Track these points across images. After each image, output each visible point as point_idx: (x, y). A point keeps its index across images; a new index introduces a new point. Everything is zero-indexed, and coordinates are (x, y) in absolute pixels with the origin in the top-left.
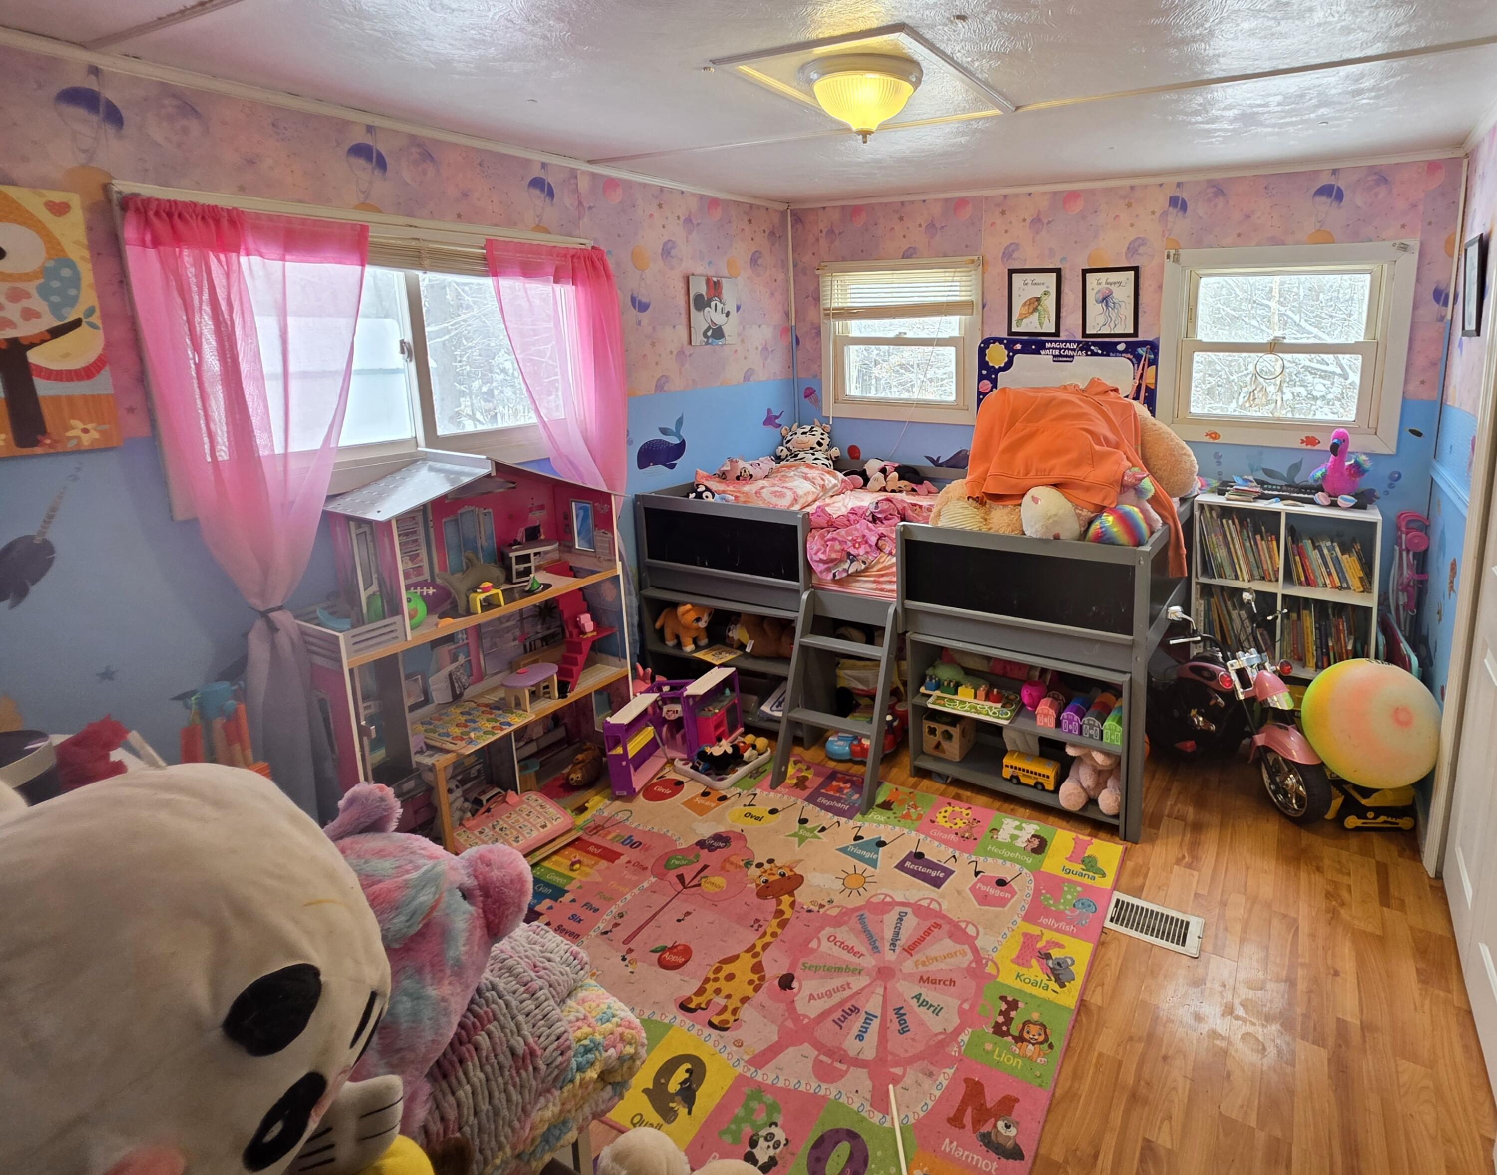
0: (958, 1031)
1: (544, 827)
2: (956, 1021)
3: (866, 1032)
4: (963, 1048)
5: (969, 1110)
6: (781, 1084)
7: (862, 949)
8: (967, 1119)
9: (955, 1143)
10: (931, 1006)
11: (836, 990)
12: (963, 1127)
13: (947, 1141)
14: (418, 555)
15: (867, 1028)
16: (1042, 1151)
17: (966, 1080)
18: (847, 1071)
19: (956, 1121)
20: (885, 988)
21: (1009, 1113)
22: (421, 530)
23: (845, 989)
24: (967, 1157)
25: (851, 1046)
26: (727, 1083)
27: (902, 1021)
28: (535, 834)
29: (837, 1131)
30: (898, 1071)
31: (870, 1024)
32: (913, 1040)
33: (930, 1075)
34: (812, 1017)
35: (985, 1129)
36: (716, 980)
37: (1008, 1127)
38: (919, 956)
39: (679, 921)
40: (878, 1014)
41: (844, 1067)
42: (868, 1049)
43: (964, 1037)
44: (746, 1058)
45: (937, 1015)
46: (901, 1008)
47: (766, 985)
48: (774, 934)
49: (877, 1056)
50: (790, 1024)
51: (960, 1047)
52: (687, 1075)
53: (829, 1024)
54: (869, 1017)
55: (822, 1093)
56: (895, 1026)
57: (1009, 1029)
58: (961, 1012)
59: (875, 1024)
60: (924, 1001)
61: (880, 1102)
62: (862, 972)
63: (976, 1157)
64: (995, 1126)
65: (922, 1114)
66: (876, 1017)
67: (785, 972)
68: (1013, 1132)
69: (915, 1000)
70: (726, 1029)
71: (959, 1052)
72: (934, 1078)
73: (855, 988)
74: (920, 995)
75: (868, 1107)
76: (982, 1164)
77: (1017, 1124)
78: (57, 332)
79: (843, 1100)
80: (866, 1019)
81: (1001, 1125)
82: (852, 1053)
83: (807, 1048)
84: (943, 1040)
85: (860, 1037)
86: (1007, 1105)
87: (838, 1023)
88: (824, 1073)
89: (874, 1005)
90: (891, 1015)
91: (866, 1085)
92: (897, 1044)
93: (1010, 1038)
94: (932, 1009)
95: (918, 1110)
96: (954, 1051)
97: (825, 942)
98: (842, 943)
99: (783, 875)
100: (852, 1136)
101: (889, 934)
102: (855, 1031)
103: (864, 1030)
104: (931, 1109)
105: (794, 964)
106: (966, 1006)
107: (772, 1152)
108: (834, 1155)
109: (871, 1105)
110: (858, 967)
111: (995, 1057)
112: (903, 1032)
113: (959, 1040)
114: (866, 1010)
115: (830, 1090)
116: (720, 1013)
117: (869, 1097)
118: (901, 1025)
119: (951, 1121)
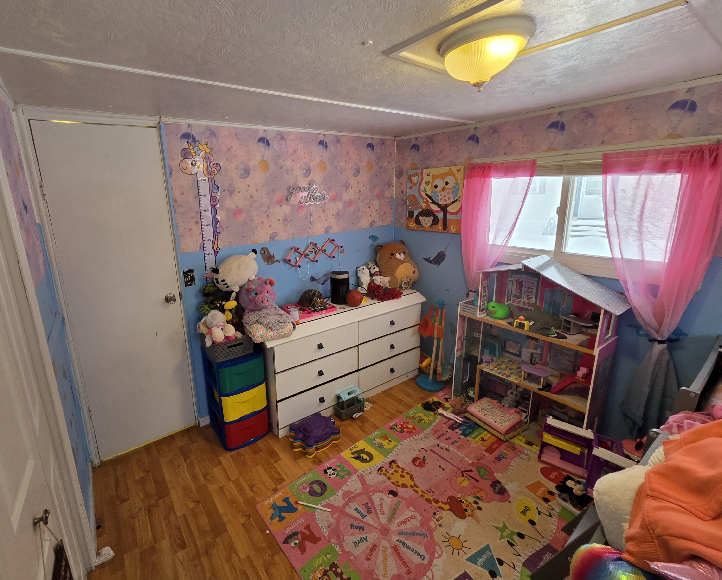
0: (342, 547)
1: (495, 422)
2: (347, 549)
3: (357, 512)
4: (333, 545)
5: (309, 533)
6: (349, 480)
7: (403, 527)
8: (306, 531)
9: (301, 523)
10: (359, 543)
11: (382, 508)
12: (305, 529)
13: (303, 521)
14: (531, 298)
15: (359, 513)
16: (281, 552)
17: (320, 539)
18: (344, 500)
19: (308, 527)
20: (376, 528)
21: (299, 547)
22: (535, 288)
23: (381, 512)
24: (295, 525)
25: (354, 505)
26: (357, 467)
27: (356, 527)
28: (491, 420)
29: (325, 491)
30: (336, 516)
31: (360, 515)
32: (346, 528)
33: (329, 527)
34: (372, 497)
35: (299, 535)
36: (403, 472)
37: (295, 544)
38: (389, 551)
39: (440, 466)
40: (364, 520)
41: (346, 500)
42: (350, 510)
43: (338, 549)
44: (364, 474)
45: (353, 543)
46: (363, 530)
47: (394, 486)
48: (422, 496)
49: (345, 512)
50: (372, 489)
51: (334, 544)
52: (365, 458)
53: (367, 501)
54: (364, 516)
55: (340, 491)
56: (355, 524)
57: (332, 570)
58: (350, 554)
59: (360, 517)
60: (363, 541)
61: (328, 505)
62: (389, 523)
63: (293, 527)
64: (298, 539)
65: (316, 517)
66: (363, 518)
67: (398, 494)
68: (293, 545)
69: (365, 537)
70: (378, 470)
71: (332, 542)
72: (327, 528)
73: (381, 517)
74: (367, 541)
75: (328, 502)
76: (290, 528)
77: (294, 548)
78: (453, 202)
79: (335, 496)
80: (364, 515)
81: (297, 541)
82: (350, 504)
83: (359, 491)
84: (340, 539)
85: (356, 509)
86: (302, 548)
87: (366, 505)
88: (346, 494)
89: (369, 519)
90: (361, 525)
91: (336, 504)
92: (347, 521)
93: (328, 569)
94: (358, 543)
95: (318, 517)
96: (334, 540)
97: (411, 514)
98: (409, 521)
99: (466, 510)
100: (321, 494)
101: (408, 543)
102: (359, 508)
103: (359, 512)
104: (316, 521)
105: (402, 498)
106: (352, 558)
107: (329, 473)
108: (319, 488)
109: (328, 503)
110: (392, 522)
111: (323, 556)
112: (352, 526)
113: (338, 546)
114: (368, 516)
115: (340, 493)
116: (386, 470)
117: (332, 504)
118: (355, 526)
119: (309, 525)
